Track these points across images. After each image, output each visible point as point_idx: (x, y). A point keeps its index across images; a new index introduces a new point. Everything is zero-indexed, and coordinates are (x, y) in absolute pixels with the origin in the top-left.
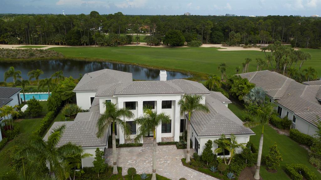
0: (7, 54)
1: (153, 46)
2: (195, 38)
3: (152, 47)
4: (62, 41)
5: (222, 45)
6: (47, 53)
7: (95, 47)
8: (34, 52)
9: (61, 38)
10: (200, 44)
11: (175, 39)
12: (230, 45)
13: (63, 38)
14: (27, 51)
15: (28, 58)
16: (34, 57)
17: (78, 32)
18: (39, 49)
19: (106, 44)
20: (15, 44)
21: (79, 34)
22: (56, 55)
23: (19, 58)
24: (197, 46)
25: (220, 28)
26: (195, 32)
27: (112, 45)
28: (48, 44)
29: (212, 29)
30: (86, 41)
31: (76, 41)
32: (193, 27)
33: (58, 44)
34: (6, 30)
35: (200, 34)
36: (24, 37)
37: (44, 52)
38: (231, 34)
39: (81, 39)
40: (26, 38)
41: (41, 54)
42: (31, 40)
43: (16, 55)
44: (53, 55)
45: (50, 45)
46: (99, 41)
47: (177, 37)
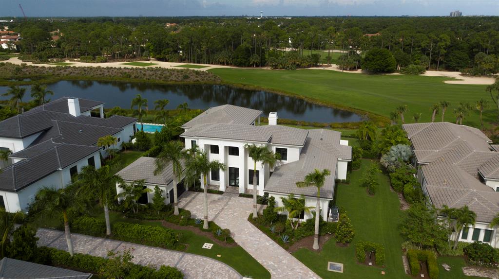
0: (160, 75)
1: (346, 70)
2: (417, 60)
3: (344, 71)
4: (228, 60)
5: (460, 73)
6: (203, 76)
7: (267, 70)
8: (189, 74)
9: (227, 56)
10: (422, 71)
11: (378, 62)
12: (475, 74)
13: (230, 57)
14: (183, 71)
15: (181, 81)
16: (188, 80)
17: (247, 49)
18: (196, 69)
19: (281, 66)
20: (176, 62)
21: (249, 52)
22: (213, 79)
23: (171, 81)
24: (416, 74)
25: (465, 46)
26: (419, 52)
27: (288, 68)
28: (212, 64)
29: (448, 48)
30: (256, 61)
31: (244, 61)
32: (416, 44)
33: (222, 64)
34: (168, 44)
35: (428, 55)
36: (186, 53)
37: (200, 75)
38: (478, 57)
39: (251, 59)
40: (188, 55)
41: (197, 77)
42: (193, 57)
43: (170, 76)
44: (209, 79)
45: (214, 64)
46: (271, 62)
47: (381, 59)
